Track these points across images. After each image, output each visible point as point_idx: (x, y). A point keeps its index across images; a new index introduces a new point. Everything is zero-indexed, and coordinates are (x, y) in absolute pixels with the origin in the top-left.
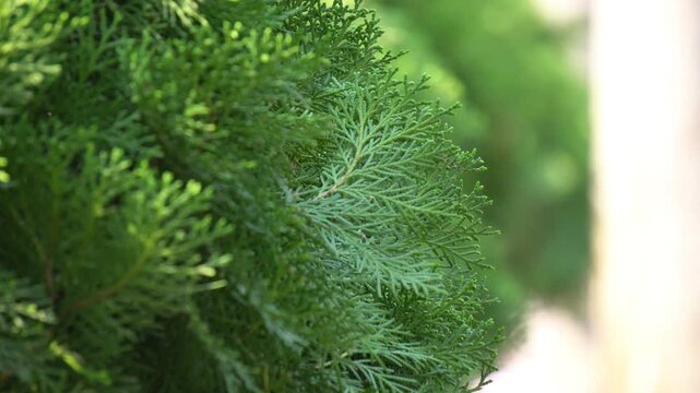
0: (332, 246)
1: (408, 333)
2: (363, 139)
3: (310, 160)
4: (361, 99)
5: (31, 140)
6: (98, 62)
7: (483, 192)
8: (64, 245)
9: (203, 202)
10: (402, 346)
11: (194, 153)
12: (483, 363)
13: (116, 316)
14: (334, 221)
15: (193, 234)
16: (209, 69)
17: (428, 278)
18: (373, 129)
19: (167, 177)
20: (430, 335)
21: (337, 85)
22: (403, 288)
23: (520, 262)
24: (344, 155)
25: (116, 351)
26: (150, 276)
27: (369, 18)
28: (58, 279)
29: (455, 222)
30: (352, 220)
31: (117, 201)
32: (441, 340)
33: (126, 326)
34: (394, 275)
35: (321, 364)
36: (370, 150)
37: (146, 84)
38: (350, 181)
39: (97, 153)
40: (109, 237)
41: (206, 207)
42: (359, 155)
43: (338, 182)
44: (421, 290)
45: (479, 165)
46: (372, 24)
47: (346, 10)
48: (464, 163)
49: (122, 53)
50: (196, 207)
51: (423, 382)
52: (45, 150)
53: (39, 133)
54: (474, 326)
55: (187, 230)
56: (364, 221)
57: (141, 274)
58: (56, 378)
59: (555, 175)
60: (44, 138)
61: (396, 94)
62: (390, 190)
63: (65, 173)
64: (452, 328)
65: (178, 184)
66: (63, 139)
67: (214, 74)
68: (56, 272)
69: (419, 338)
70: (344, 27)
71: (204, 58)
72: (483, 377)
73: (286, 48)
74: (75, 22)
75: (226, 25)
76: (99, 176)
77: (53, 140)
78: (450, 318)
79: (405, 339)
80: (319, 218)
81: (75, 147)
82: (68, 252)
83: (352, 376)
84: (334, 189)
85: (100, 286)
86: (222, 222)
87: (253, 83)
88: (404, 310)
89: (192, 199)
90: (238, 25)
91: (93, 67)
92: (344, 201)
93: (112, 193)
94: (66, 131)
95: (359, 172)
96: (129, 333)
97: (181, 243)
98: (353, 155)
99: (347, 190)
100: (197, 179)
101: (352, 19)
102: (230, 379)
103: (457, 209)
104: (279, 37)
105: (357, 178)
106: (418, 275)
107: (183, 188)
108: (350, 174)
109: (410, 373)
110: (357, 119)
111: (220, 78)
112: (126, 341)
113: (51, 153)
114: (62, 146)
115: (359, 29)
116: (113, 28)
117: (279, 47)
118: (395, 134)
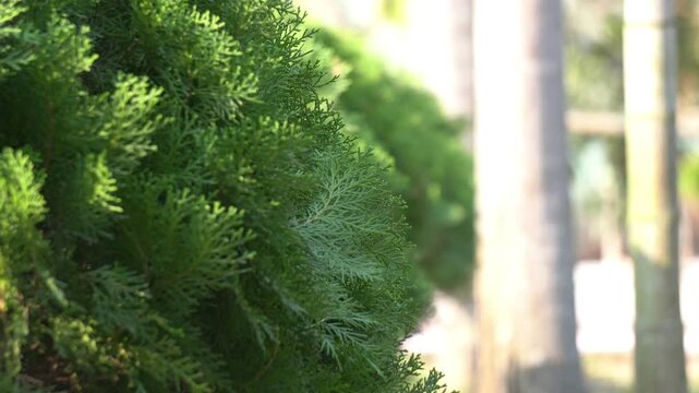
0: (315, 253)
1: (361, 306)
2: (334, 187)
3: (302, 200)
4: (333, 162)
5: (135, 184)
6: (182, 142)
7: (405, 221)
8: (154, 247)
9: (238, 219)
10: (358, 314)
11: (242, 197)
12: (407, 325)
13: (185, 290)
14: (316, 237)
15: (233, 239)
16: (250, 144)
17: (373, 272)
18: (340, 181)
19: (217, 204)
20: (374, 307)
21: (319, 155)
22: (358, 279)
23: (428, 264)
24: (323, 197)
25: (187, 312)
26: (208, 265)
27: (336, 116)
28: (151, 268)
29: (388, 239)
30: (327, 237)
31: (186, 220)
32: (381, 311)
33: (192, 296)
34: (352, 270)
35: (309, 325)
36: (338, 193)
37: (214, 155)
38: (326, 213)
39: (174, 191)
40: (183, 242)
41: (240, 222)
42: (331, 197)
43: (318, 214)
44: (369, 281)
45: (403, 205)
46: (338, 120)
47: (322, 112)
48: (394, 203)
49: (197, 137)
50: (235, 223)
51: (370, 336)
52: (143, 189)
53: (139, 179)
54: (401, 302)
55: (229, 236)
56: (334, 237)
57: (201, 264)
58: (151, 333)
59: (455, 214)
60: (142, 182)
61: (354, 159)
62: (350, 218)
63: (156, 204)
64: (388, 304)
65: (223, 209)
66: (153, 183)
67: (252, 147)
68: (149, 264)
69: (367, 309)
70: (321, 122)
71: (246, 139)
72: (407, 333)
73: (296, 132)
74: (166, 120)
75: (261, 118)
76: (175, 205)
77: (148, 184)
78: (387, 297)
79: (360, 310)
80: (307, 236)
81: (161, 188)
82: (158, 251)
83: (327, 333)
84: (316, 218)
85: (177, 272)
86: (250, 231)
87: (276, 154)
88: (359, 292)
89: (232, 217)
90: (268, 118)
91: (179, 145)
92: (323, 225)
93: (183, 215)
94: (156, 178)
95: (331, 207)
96: (194, 301)
97: (226, 244)
98: (328, 197)
99: (323, 218)
100: (235, 206)
101: (326, 117)
102: (259, 333)
103: (390, 231)
104: (292, 125)
105: (330, 211)
106: (367, 270)
107: (226, 211)
108: (326, 208)
109: (362, 331)
110: (330, 174)
111: (256, 150)
112: (193, 306)
113: (147, 193)
114: (153, 187)
115: (330, 123)
116: (192, 122)
117: (292, 131)
118: (353, 183)
